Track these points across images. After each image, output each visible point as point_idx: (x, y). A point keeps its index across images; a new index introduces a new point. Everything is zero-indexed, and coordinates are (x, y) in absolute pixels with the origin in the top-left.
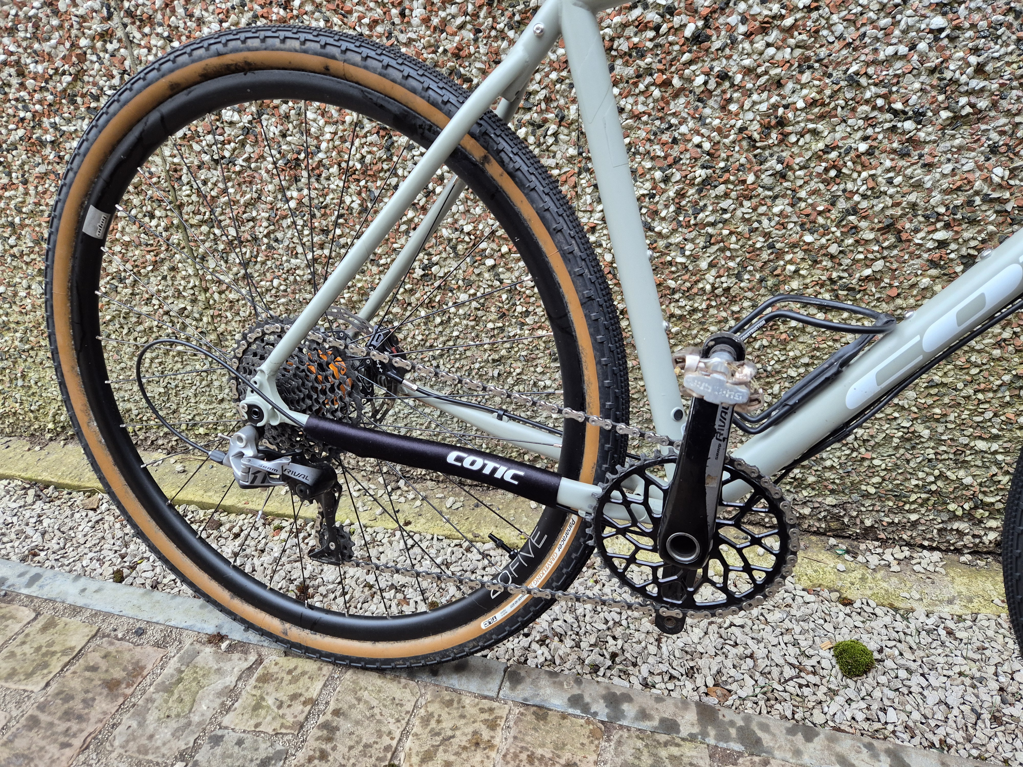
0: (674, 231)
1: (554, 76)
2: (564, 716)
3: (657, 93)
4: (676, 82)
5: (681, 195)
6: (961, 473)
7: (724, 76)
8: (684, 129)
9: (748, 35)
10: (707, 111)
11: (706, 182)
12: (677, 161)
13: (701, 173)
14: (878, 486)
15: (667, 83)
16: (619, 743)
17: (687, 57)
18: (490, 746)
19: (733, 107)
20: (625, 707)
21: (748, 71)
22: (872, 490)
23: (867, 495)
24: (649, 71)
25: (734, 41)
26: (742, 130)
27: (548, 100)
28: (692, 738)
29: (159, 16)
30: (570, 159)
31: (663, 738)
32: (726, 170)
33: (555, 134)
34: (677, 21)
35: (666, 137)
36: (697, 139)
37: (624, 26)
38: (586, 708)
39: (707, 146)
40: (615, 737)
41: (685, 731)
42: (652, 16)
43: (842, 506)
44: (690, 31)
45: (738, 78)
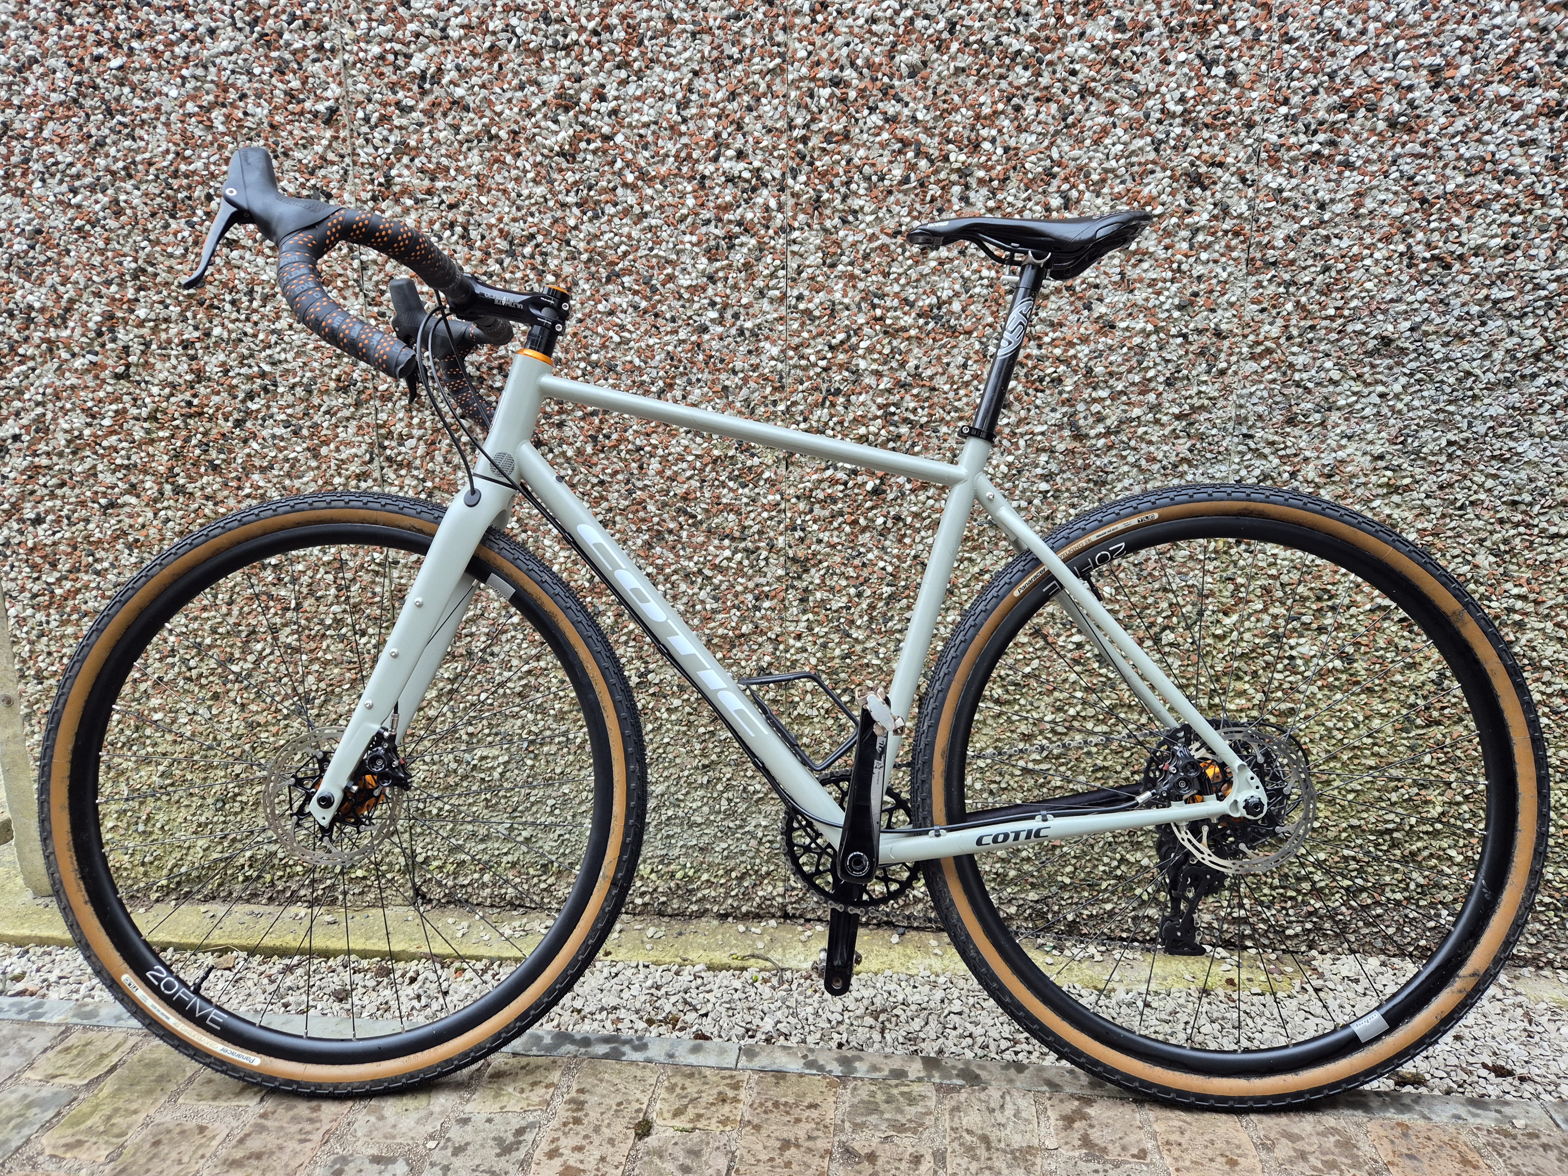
0: (868, 637)
1: (765, 515)
2: (801, 1075)
3: (848, 529)
4: (862, 521)
5: (872, 607)
6: (1139, 855)
7: (898, 518)
8: (870, 556)
9: (913, 491)
10: (888, 543)
11: (892, 597)
12: (867, 580)
13: (887, 590)
14: (1072, 875)
15: (855, 522)
16: (855, 1089)
17: (869, 504)
18: (736, 1100)
19: (907, 540)
20: (857, 1064)
21: (916, 515)
22: (1067, 881)
23: (1063, 887)
24: (841, 513)
25: (903, 495)
26: (916, 557)
27: (760, 532)
28: (920, 1080)
29: (418, 462)
30: (779, 579)
31: (893, 1082)
32: (906, 587)
33: (766, 559)
34: (860, 479)
35: (857, 562)
36: (881, 564)
37: (821, 481)
38: (821, 1068)
39: (890, 569)
40: (851, 1085)
41: (912, 1076)
42: (841, 475)
43: (1043, 900)
44: (869, 486)
45: (909, 520)
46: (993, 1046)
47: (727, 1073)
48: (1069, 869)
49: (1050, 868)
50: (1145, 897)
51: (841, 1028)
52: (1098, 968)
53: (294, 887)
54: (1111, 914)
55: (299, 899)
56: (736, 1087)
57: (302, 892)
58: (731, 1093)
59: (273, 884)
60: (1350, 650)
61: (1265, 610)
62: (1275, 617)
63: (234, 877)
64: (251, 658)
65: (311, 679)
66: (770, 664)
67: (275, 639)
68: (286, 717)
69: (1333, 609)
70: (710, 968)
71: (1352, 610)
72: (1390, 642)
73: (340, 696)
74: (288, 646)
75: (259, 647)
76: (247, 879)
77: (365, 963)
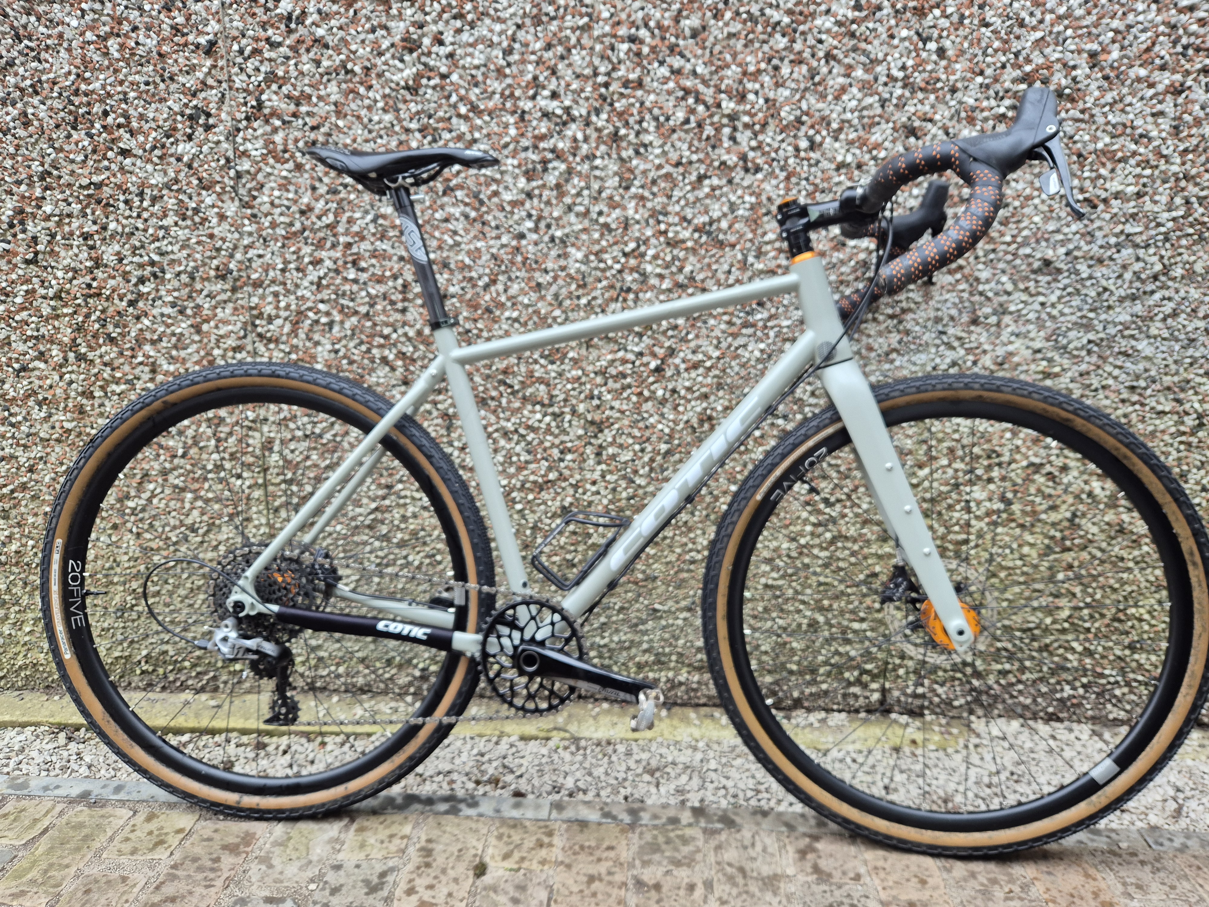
0: (649, 484)
1: (569, 386)
2: (600, 824)
3: (634, 399)
4: (646, 393)
5: (652, 460)
6: (848, 648)
7: (674, 391)
8: (652, 420)
9: (687, 370)
10: (665, 410)
11: (668, 453)
12: (648, 439)
13: (664, 447)
15: (640, 394)
16: (641, 833)
17: (651, 379)
18: (550, 845)
19: (681, 409)
20: (642, 814)
21: (689, 389)
24: (629, 386)
25: (679, 373)
26: (687, 422)
27: (565, 400)
28: (690, 825)
29: (284, 338)
30: (579, 437)
31: (670, 827)
32: (679, 445)
33: (570, 422)
34: (645, 359)
35: (641, 425)
36: (660, 426)
37: (613, 361)
38: (614, 818)
39: (667, 431)
40: (638, 830)
41: (684, 821)
42: (631, 357)
44: (653, 365)
45: (683, 392)
46: (741, 795)
47: (542, 824)
48: (796, 658)
49: (782, 659)
50: (852, 679)
51: (627, 784)
52: (817, 733)
53: (183, 678)
54: (826, 693)
55: (187, 687)
56: (550, 834)
57: (190, 682)
58: (546, 840)
59: (165, 676)
60: (1009, 495)
61: (949, 465)
62: (956, 471)
63: (133, 671)
64: (145, 495)
65: (195, 513)
66: (571, 504)
67: (166, 480)
68: (175, 544)
69: (999, 465)
70: (523, 738)
71: (1013, 466)
72: (1039, 490)
73: (220, 527)
74: (176, 487)
75: (151, 486)
76: (143, 672)
77: (245, 739)
